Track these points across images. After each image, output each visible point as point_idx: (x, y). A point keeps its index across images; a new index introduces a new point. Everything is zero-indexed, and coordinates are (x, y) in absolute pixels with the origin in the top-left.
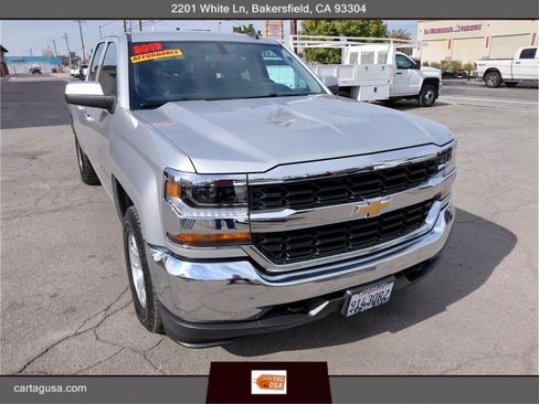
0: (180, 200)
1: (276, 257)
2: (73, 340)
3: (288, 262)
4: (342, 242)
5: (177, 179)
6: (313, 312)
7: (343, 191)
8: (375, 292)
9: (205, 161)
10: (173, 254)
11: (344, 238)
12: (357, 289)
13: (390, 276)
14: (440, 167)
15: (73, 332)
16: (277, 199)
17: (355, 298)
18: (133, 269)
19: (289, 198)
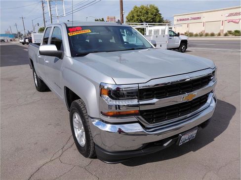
0: (108, 97)
1: (150, 121)
2: (50, 164)
3: (154, 123)
4: (176, 113)
5: (106, 87)
6: (165, 145)
7: (177, 90)
8: (190, 134)
9: (119, 79)
10: (103, 121)
11: (177, 111)
12: (184, 133)
13: (195, 127)
14: (212, 78)
15: (49, 160)
16: (150, 95)
17: (183, 137)
18: (75, 129)
19: (156, 94)
